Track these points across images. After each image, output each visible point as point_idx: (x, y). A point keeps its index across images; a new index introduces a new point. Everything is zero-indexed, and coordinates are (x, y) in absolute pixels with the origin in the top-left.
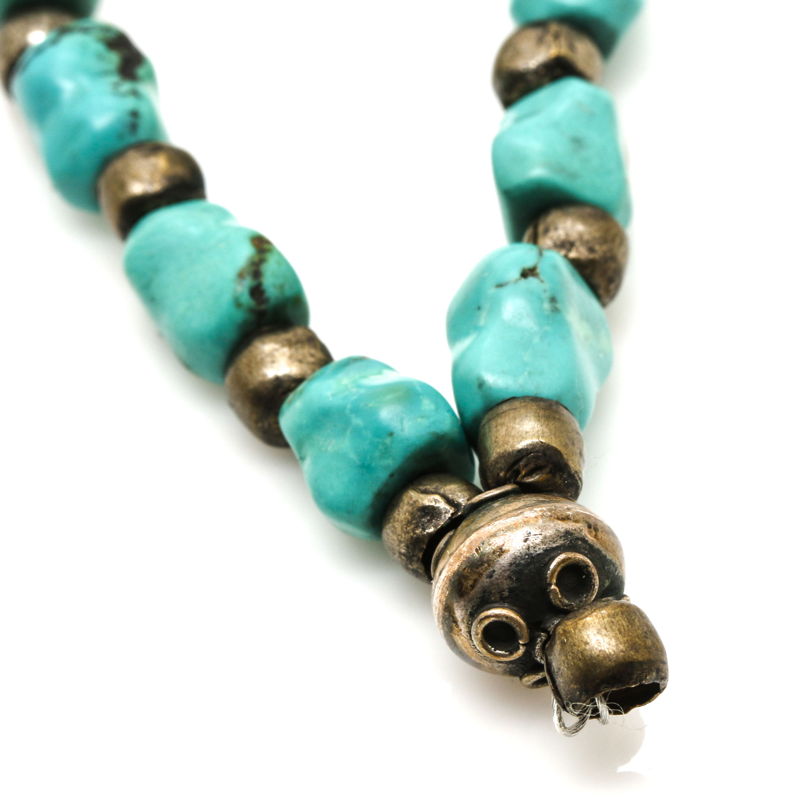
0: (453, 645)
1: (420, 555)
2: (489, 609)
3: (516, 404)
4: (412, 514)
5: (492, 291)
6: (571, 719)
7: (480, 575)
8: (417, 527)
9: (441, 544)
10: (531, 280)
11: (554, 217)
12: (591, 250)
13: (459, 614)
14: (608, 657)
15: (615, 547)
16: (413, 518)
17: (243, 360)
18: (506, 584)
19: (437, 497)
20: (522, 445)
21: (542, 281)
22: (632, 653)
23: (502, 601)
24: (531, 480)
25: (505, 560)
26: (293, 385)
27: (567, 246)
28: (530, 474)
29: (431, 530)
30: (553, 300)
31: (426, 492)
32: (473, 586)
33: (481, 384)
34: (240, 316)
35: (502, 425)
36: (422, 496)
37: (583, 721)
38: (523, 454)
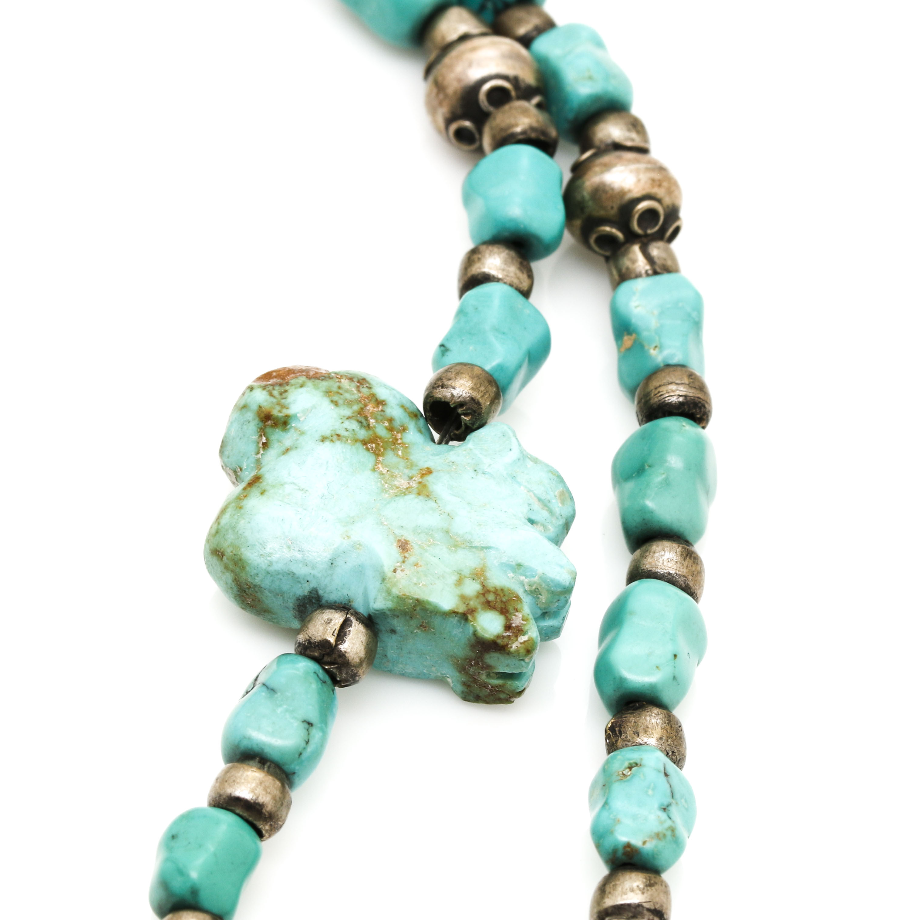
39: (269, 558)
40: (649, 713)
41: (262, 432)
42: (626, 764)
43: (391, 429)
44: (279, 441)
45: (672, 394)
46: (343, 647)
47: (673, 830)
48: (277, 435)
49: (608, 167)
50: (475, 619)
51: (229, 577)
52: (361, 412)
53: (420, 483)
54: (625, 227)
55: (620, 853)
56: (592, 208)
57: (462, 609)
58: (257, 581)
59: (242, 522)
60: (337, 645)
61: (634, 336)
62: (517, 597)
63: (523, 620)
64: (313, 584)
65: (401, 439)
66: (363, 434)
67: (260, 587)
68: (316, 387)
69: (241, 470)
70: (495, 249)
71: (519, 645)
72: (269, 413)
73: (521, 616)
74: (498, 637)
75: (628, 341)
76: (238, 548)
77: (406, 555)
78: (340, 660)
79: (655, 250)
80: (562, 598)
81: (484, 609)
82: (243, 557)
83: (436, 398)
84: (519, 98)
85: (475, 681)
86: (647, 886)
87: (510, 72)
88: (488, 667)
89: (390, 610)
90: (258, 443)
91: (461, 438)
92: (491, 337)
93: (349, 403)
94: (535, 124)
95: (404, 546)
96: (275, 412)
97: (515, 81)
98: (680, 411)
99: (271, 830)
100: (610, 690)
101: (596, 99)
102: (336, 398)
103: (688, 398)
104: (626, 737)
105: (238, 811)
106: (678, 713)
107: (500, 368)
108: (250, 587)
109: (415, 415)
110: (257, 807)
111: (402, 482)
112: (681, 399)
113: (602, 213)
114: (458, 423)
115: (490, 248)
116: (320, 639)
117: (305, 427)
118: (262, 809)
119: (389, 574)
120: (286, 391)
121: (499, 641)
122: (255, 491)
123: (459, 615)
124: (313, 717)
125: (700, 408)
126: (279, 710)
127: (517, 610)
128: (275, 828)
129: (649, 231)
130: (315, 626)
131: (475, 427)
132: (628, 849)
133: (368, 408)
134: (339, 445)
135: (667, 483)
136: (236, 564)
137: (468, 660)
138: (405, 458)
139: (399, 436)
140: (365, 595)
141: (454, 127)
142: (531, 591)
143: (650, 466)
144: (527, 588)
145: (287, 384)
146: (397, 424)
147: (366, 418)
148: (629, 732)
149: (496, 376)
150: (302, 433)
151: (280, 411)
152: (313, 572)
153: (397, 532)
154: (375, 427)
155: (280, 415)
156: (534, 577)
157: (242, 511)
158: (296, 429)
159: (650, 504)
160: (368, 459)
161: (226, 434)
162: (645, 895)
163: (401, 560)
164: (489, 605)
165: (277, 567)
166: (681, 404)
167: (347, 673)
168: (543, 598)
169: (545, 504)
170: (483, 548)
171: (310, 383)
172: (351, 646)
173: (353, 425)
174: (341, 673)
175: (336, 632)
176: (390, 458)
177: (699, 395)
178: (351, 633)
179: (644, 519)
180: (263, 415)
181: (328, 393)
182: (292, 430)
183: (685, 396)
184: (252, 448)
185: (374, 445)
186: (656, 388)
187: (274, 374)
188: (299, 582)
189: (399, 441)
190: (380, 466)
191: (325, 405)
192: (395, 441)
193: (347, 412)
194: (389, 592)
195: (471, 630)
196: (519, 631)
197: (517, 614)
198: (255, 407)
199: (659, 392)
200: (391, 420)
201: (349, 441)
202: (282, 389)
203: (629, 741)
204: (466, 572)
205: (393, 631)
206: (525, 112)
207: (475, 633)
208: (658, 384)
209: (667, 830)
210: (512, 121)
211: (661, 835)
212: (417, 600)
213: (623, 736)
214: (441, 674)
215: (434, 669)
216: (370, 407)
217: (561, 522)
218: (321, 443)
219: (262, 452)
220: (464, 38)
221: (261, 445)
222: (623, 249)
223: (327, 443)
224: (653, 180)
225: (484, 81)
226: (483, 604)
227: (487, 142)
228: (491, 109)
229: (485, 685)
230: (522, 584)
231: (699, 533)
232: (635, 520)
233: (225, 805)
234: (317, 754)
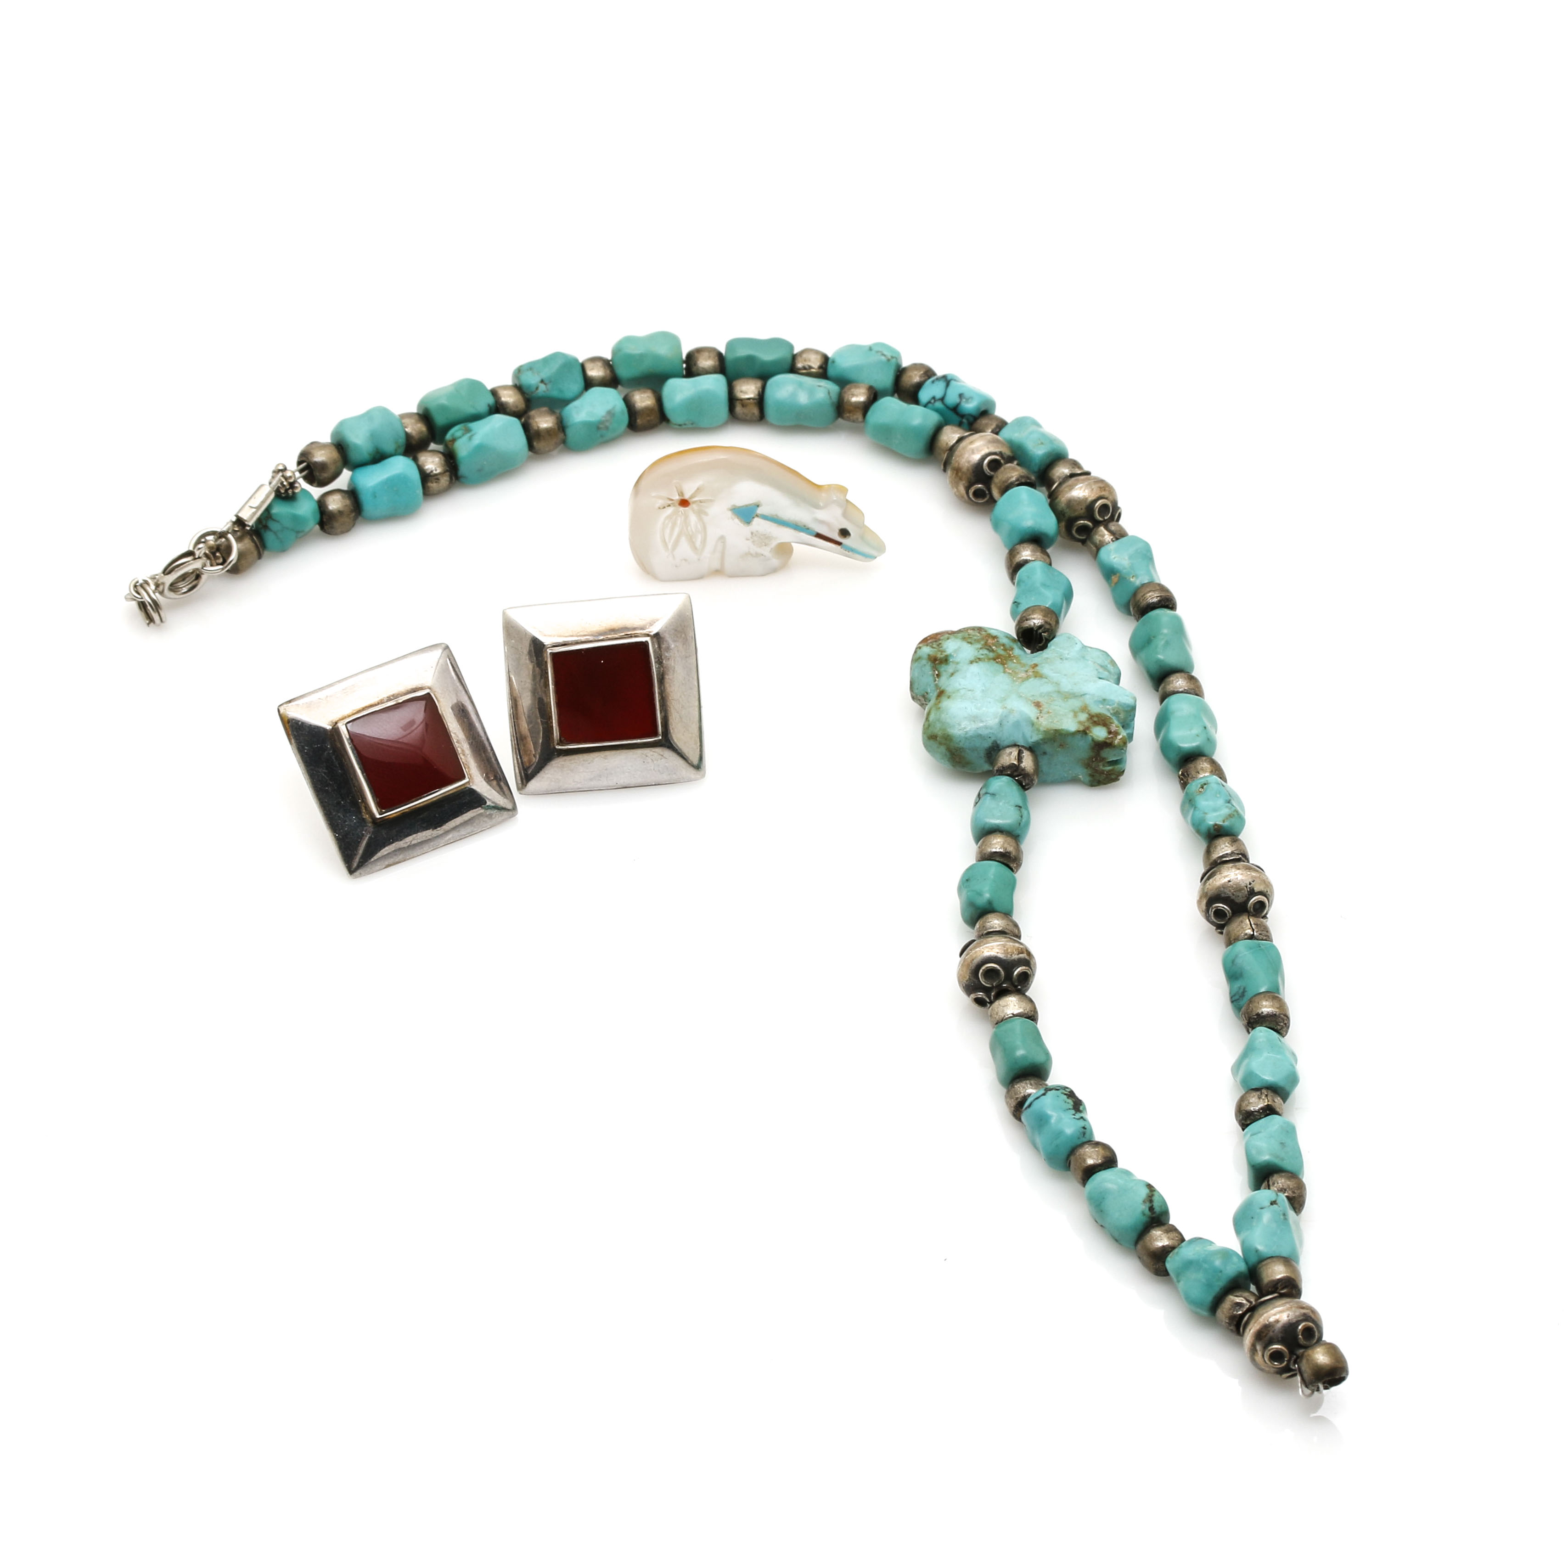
0: (1253, 1360)
1: (1235, 1323)
2: (1273, 1345)
3: (1274, 1259)
4: (1231, 1305)
5: (1258, 1211)
6: (1308, 1391)
7: (1269, 1331)
8: (1234, 1311)
9: (1246, 1318)
10: (1275, 1206)
11: (1275, 1177)
12: (1294, 1192)
13: (1258, 1347)
14: (1327, 1365)
15: (1320, 1320)
16: (1232, 1307)
17: (1147, 1238)
18: (1280, 1335)
19: (1242, 1298)
20: (1279, 1277)
21: (1279, 1207)
22: (1337, 1364)
23: (1278, 1343)
24: (1283, 1291)
25: (1279, 1325)
26: (1170, 1249)
27: (1284, 1190)
28: (1283, 1289)
29: (1240, 1312)
30: (1284, 1215)
31: (1237, 1296)
32: (1266, 1336)
33: (1257, 1251)
34: (1145, 1219)
35: (1269, 1268)
36: (1236, 1298)
37: (1313, 1392)
38: (1280, 1280)
39: (965, 730)
40: (1201, 760)
41: (934, 668)
42: (1199, 786)
43: (1005, 650)
44: (945, 671)
45: (1153, 597)
46: (1023, 765)
47: (1237, 811)
48: (943, 668)
49: (1071, 488)
50: (1091, 732)
51: (943, 749)
52: (986, 644)
53: (1033, 672)
54: (1091, 517)
55: (1212, 831)
56: (1069, 513)
57: (1081, 728)
58: (960, 745)
59: (943, 716)
60: (1019, 765)
61: (1118, 575)
62: (1110, 717)
63: (1117, 727)
64: (993, 739)
65: (1012, 654)
66: (991, 655)
67: (963, 748)
68: (956, 638)
69: (927, 693)
70: (1025, 545)
71: (1119, 741)
72: (936, 657)
73: (1114, 725)
74: (1106, 738)
75: (1114, 579)
76: (945, 730)
77: (1041, 709)
78: (1023, 773)
79: (1112, 526)
80: (1132, 714)
81: (1094, 726)
82: (949, 734)
83: (1025, 627)
84: (1006, 463)
85: (1096, 771)
86: (1233, 842)
87: (997, 450)
88: (1103, 759)
89: (1042, 740)
90: (934, 675)
91: (1044, 647)
92: (1043, 590)
93: (978, 641)
94: (1022, 474)
95: (1038, 705)
96: (939, 656)
97: (1000, 454)
98: (1160, 605)
99: (1017, 867)
100: (1173, 755)
101: (1049, 454)
102: (969, 640)
103: (1163, 597)
104: (1192, 776)
105: (997, 859)
106: (1216, 757)
107: (1053, 604)
108: (957, 751)
109: (1014, 640)
110: (1008, 854)
111: (1023, 675)
112: (1159, 598)
113: (1077, 514)
114: (1040, 639)
115: (1022, 545)
116: (1008, 764)
117: (958, 660)
118: (1010, 854)
119: (1036, 720)
120: (940, 644)
121: (1108, 741)
122: (944, 698)
123: (1081, 732)
124: (1020, 803)
125: (1170, 601)
126: (1001, 804)
127: (1111, 723)
128: (1019, 865)
129: (1106, 518)
130: (1003, 758)
131: (1051, 638)
132: (1216, 827)
133: (989, 641)
134: (981, 663)
135: (1167, 643)
136: (946, 739)
137: (1091, 758)
138: (1019, 662)
139: (1011, 653)
140: (1024, 736)
141: (971, 492)
142: (1114, 713)
143: (1154, 637)
144: (1112, 712)
145: (939, 640)
146: (1008, 646)
147: (990, 647)
148: (1193, 773)
149: (1052, 608)
150: (958, 663)
151: (941, 654)
152: (991, 731)
153: (1031, 699)
154: (996, 650)
155: (942, 656)
156: (1114, 704)
157: (941, 710)
158: (953, 662)
159: (1161, 657)
160: (999, 667)
161: (911, 679)
162: (1234, 846)
163: (1039, 712)
164: (1096, 723)
165: (970, 734)
166: (1160, 601)
167: (1028, 780)
168: (1122, 716)
169: (1104, 668)
170: (1081, 696)
171: (951, 636)
172: (1027, 763)
173: (985, 652)
174: (1025, 781)
175: (1017, 757)
176: (1010, 664)
177: (1167, 594)
178: (1025, 757)
179: (1160, 666)
180: (932, 659)
181: (964, 639)
182: (951, 663)
183: (1161, 596)
184: (931, 679)
185: (1000, 660)
186: (1142, 596)
187: (929, 638)
188: (985, 739)
189: (1012, 655)
190: (1007, 669)
191: (966, 646)
192: (1010, 656)
193: (979, 646)
194: (1038, 730)
195: (1090, 739)
196: (1116, 734)
197: (1112, 725)
198: (926, 656)
199: (1145, 598)
200: (1004, 645)
201: (986, 660)
202: (938, 643)
203: (1194, 778)
204: (1077, 709)
205: (1045, 753)
206: (1013, 469)
207: (1093, 740)
208: (1143, 594)
209: (1234, 812)
210: (1009, 475)
211: (1232, 815)
212: (1056, 730)
213: (1190, 776)
214: (1075, 774)
215: (1070, 772)
216: (990, 641)
217: (1116, 677)
218: (971, 665)
219: (937, 679)
220: (960, 440)
221: (936, 676)
222: (1094, 531)
223: (975, 664)
224: (1100, 488)
225: (983, 458)
226: (1092, 723)
227: (995, 493)
228: (992, 473)
229: (1102, 772)
230: (1108, 710)
231: (1192, 668)
232: (1154, 668)
233: (988, 859)
234: (1028, 823)
